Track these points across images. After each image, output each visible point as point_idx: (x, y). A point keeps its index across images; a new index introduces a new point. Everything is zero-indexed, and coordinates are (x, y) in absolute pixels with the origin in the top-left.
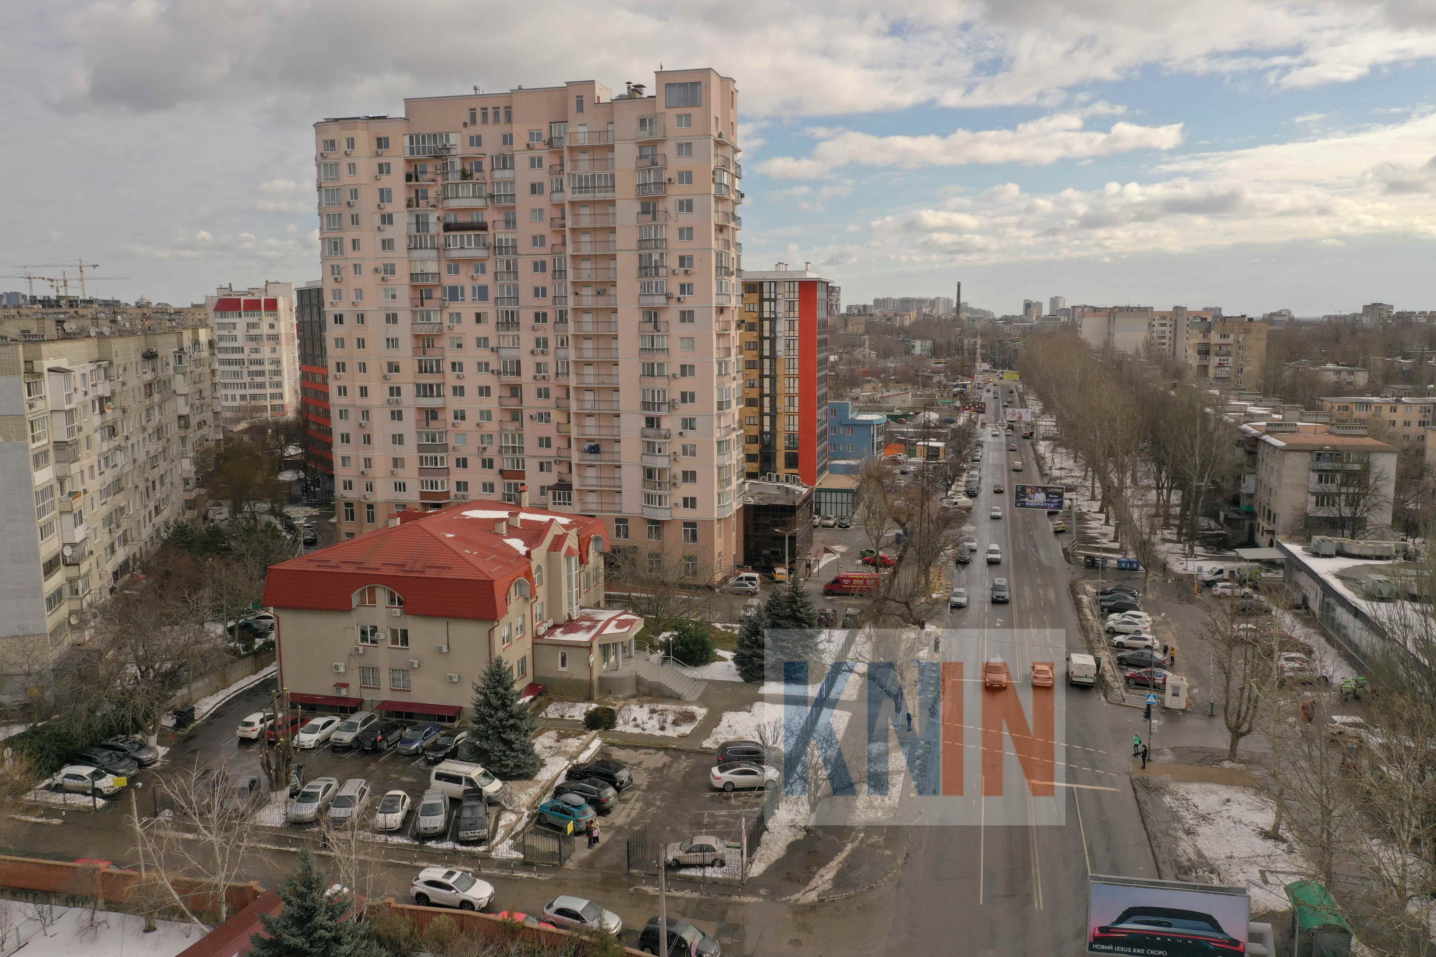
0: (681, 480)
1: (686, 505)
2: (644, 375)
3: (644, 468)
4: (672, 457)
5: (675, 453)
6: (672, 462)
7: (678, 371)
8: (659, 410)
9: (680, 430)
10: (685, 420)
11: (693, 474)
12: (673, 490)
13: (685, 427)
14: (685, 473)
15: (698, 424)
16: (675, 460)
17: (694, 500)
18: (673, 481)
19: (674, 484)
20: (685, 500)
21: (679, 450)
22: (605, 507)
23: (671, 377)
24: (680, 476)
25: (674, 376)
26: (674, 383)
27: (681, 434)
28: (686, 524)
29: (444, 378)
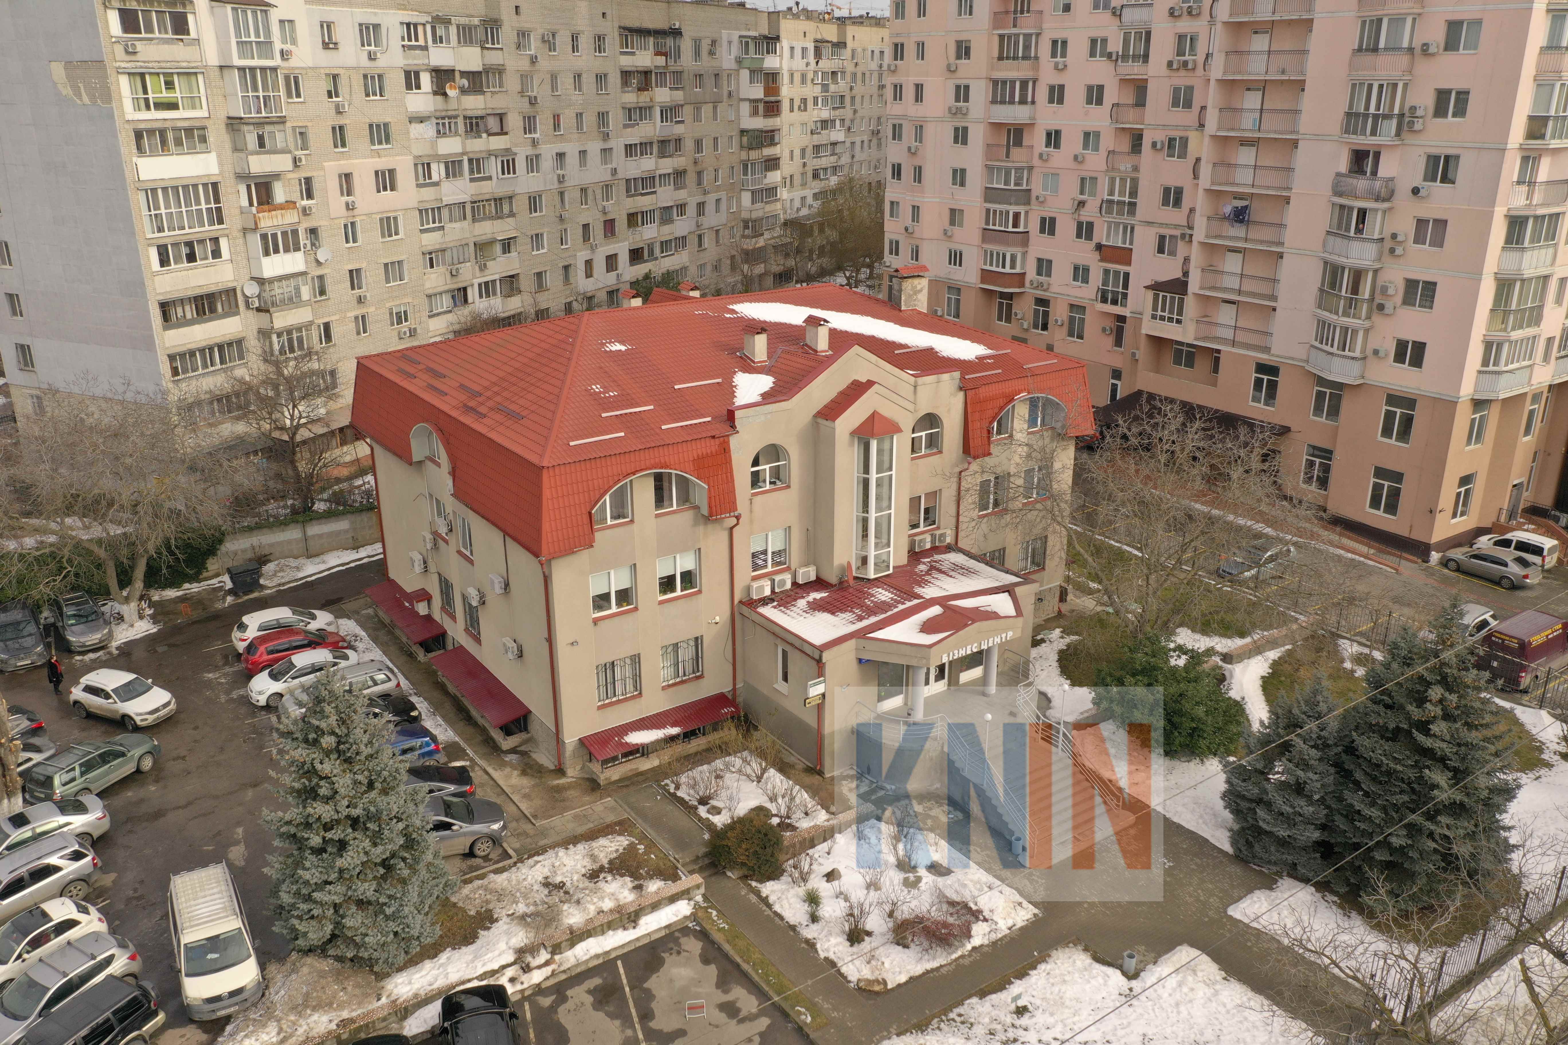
0: (1399, 299)
1: (1400, 357)
2: (1360, 50)
3: (1326, 263)
4: (1388, 244)
5: (1394, 236)
6: (1386, 257)
7: (1437, 35)
8: (1374, 133)
9: (1418, 181)
10: (1433, 160)
11: (1430, 287)
12: (1377, 318)
13: (1430, 176)
14: (1411, 285)
15: (1463, 172)
16: (1392, 251)
17: (1420, 348)
18: (1378, 300)
19: (1381, 307)
20: (1402, 346)
21: (1406, 227)
22: (1241, 337)
23: (1418, 50)
24: (1397, 291)
25: (1425, 47)
26: (1423, 67)
27: (1416, 191)
28: (1393, 399)
29: (1036, 68)
